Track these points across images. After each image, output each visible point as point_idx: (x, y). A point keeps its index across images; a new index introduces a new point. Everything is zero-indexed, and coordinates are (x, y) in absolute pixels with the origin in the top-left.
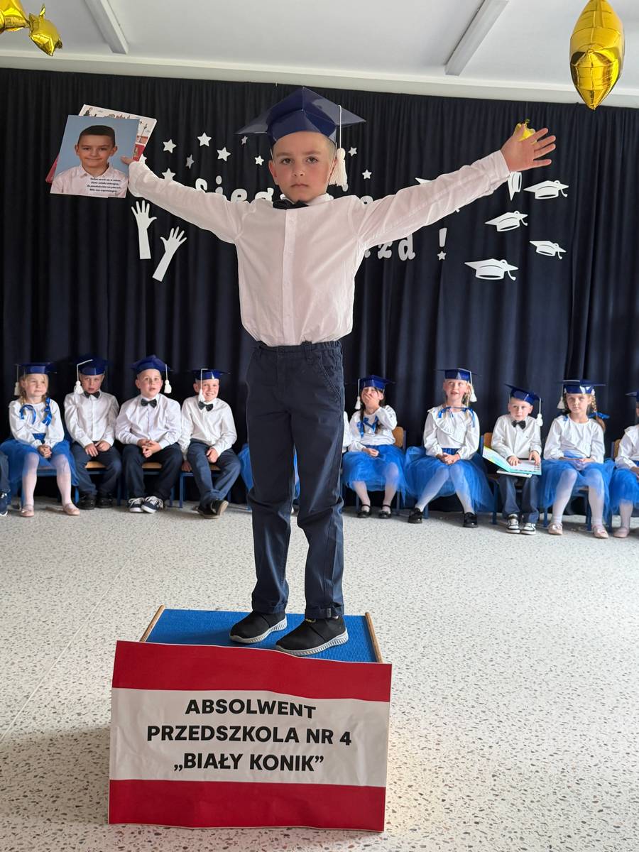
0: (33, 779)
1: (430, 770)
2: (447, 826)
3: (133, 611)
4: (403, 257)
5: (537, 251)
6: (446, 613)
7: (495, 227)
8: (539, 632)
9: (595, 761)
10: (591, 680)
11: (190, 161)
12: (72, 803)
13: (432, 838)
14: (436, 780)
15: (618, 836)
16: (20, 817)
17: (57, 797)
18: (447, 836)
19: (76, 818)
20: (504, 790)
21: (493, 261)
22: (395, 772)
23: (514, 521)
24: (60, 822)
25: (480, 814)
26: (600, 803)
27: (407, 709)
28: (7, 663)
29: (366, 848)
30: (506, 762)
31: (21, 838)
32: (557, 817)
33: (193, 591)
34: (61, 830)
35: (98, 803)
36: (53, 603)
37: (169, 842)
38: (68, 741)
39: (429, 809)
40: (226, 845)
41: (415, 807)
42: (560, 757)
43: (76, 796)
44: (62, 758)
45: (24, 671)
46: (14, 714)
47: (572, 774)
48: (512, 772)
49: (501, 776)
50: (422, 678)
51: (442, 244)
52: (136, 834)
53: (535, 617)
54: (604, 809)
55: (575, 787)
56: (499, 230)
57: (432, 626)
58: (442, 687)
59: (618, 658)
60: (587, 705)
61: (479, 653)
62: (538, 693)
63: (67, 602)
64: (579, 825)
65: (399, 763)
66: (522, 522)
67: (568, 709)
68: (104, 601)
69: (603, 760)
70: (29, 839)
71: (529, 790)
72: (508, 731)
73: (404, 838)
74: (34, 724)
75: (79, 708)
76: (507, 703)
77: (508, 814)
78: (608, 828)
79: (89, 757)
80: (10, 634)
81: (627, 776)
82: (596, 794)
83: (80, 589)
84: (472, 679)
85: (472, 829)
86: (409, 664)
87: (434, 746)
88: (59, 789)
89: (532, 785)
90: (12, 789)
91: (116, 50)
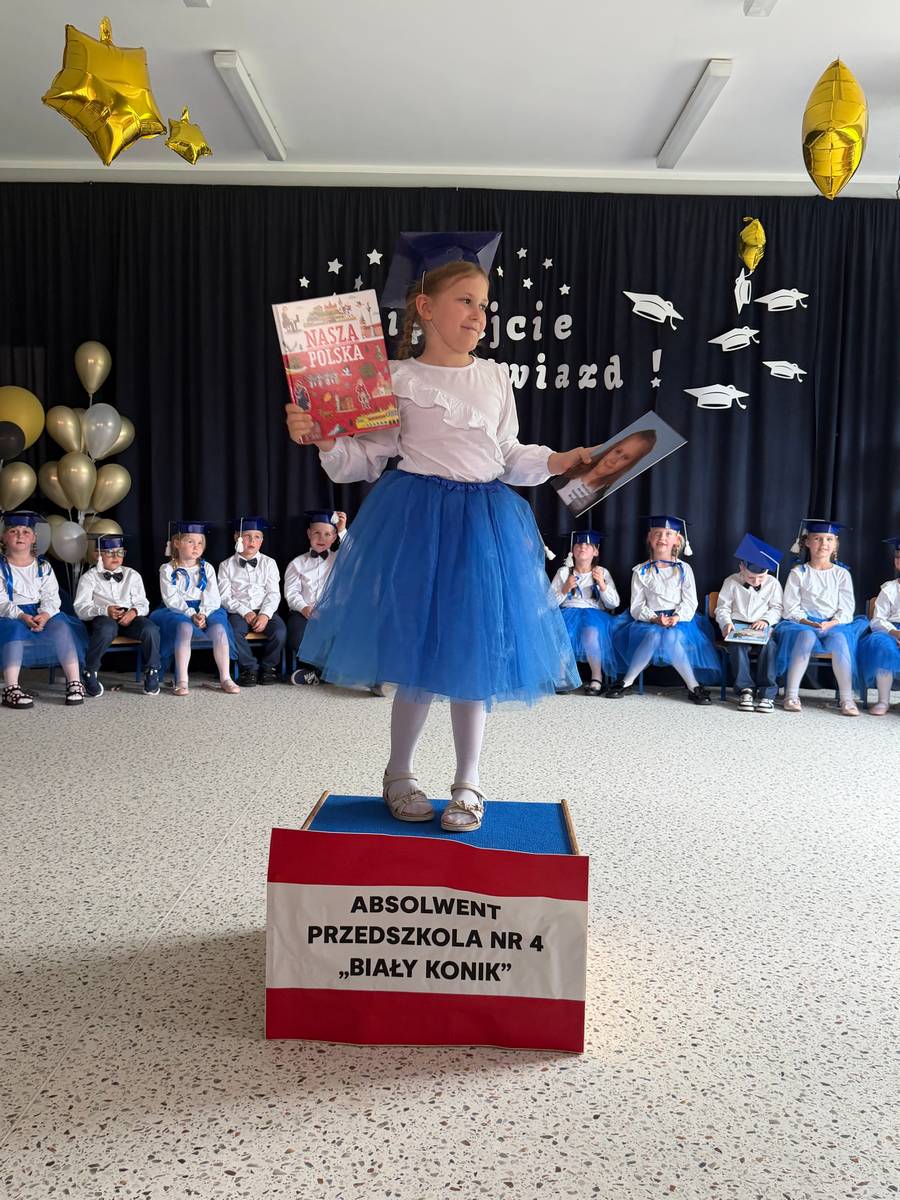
0: (182, 988)
1: (640, 984)
2: (659, 1048)
3: (297, 800)
4: (609, 386)
5: (772, 373)
6: (663, 803)
7: (720, 346)
8: (775, 826)
9: (840, 975)
10: (837, 881)
11: (359, 283)
12: (224, 1016)
13: (640, 1062)
14: (646, 995)
15: (865, 1063)
16: (166, 1031)
17: (209, 1008)
18: (658, 1059)
19: (229, 1032)
20: (728, 1008)
21: (718, 387)
22: (598, 985)
23: (748, 698)
24: (211, 1036)
25: (700, 1035)
26: (844, 1024)
27: (614, 913)
28: (155, 857)
29: (563, 1071)
30: (732, 976)
31: (166, 1054)
32: (791, 1039)
33: (366, 778)
34: (212, 1045)
35: (254, 1015)
36: (208, 791)
37: (335, 1061)
38: (222, 947)
39: (638, 1028)
40: (399, 1066)
41: (621, 1025)
42: (797, 970)
43: (228, 1008)
44: (215, 964)
45: (174, 866)
46: (162, 914)
47: (811, 990)
48: (738, 987)
49: (725, 992)
50: (632, 878)
51: (656, 368)
52: (297, 1050)
53: (771, 808)
54: (849, 1032)
55: (814, 1005)
56: (724, 350)
57: (646, 818)
58: (657, 889)
59: (870, 856)
60: (831, 910)
61: (702, 850)
62: (771, 896)
63: (224, 790)
64: (818, 1050)
65: (604, 975)
66: (758, 697)
67: (808, 915)
68: (265, 790)
69: (849, 975)
70: (176, 1054)
71: (758, 1008)
72: (735, 940)
73: (608, 1061)
74: (184, 926)
75: (235, 909)
76: (734, 907)
77: (732, 1035)
78: (854, 1053)
79: (245, 963)
80: (160, 826)
81: (879, 993)
82: (840, 1013)
83: (240, 775)
84: (693, 880)
85: (689, 1051)
86: (616, 862)
87: (643, 955)
88: (210, 999)
89: (761, 1002)
90: (158, 999)
91: (273, 156)
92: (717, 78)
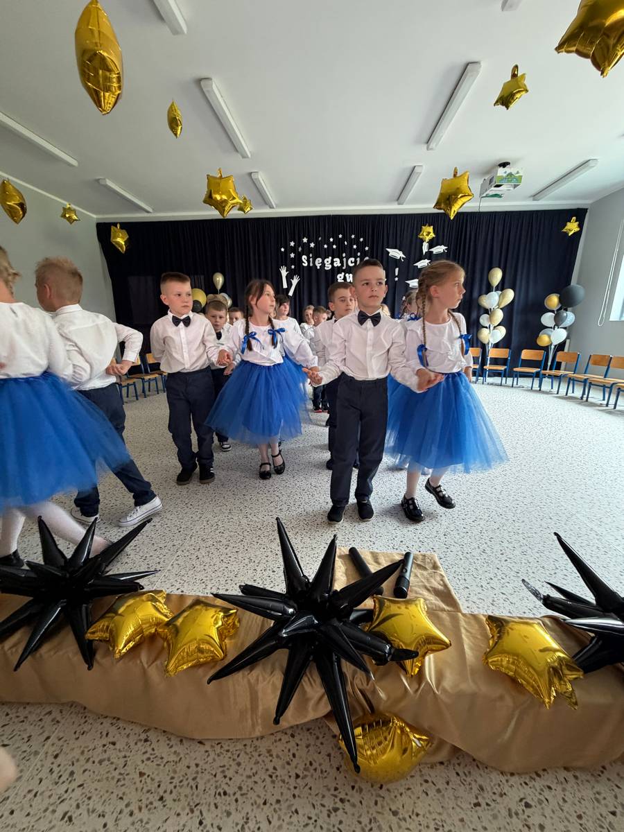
11: (300, 249)
51: (397, 274)
56: (419, 267)
91: (271, 207)
92: (417, 173)
